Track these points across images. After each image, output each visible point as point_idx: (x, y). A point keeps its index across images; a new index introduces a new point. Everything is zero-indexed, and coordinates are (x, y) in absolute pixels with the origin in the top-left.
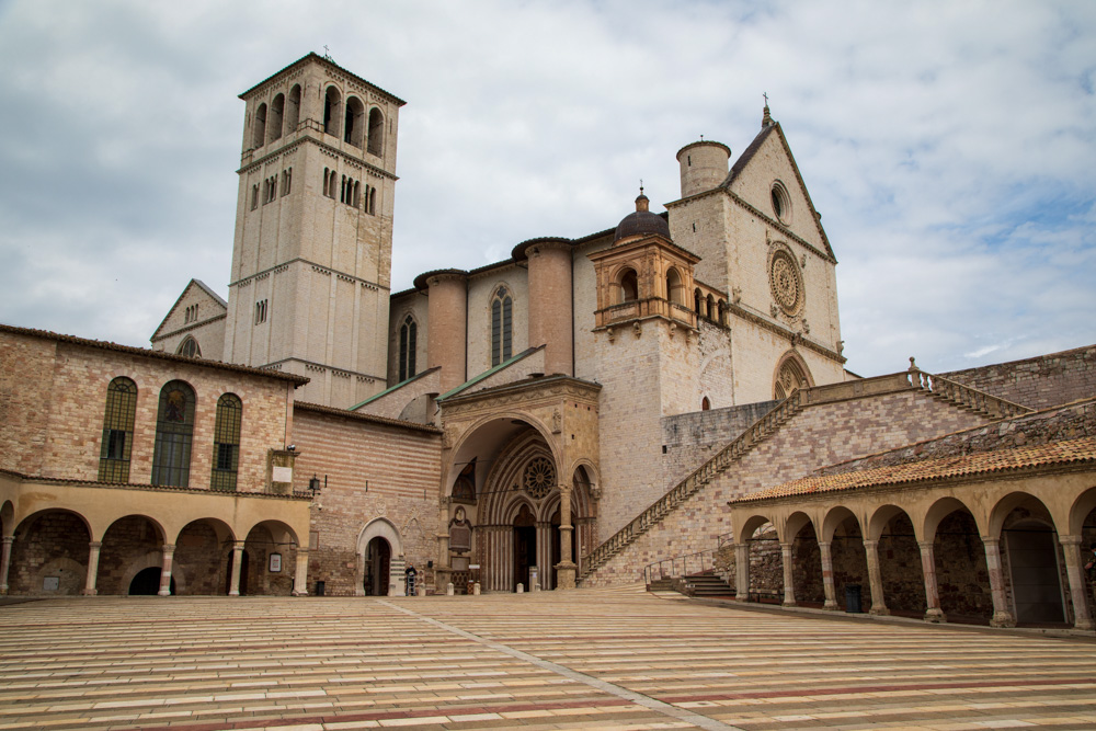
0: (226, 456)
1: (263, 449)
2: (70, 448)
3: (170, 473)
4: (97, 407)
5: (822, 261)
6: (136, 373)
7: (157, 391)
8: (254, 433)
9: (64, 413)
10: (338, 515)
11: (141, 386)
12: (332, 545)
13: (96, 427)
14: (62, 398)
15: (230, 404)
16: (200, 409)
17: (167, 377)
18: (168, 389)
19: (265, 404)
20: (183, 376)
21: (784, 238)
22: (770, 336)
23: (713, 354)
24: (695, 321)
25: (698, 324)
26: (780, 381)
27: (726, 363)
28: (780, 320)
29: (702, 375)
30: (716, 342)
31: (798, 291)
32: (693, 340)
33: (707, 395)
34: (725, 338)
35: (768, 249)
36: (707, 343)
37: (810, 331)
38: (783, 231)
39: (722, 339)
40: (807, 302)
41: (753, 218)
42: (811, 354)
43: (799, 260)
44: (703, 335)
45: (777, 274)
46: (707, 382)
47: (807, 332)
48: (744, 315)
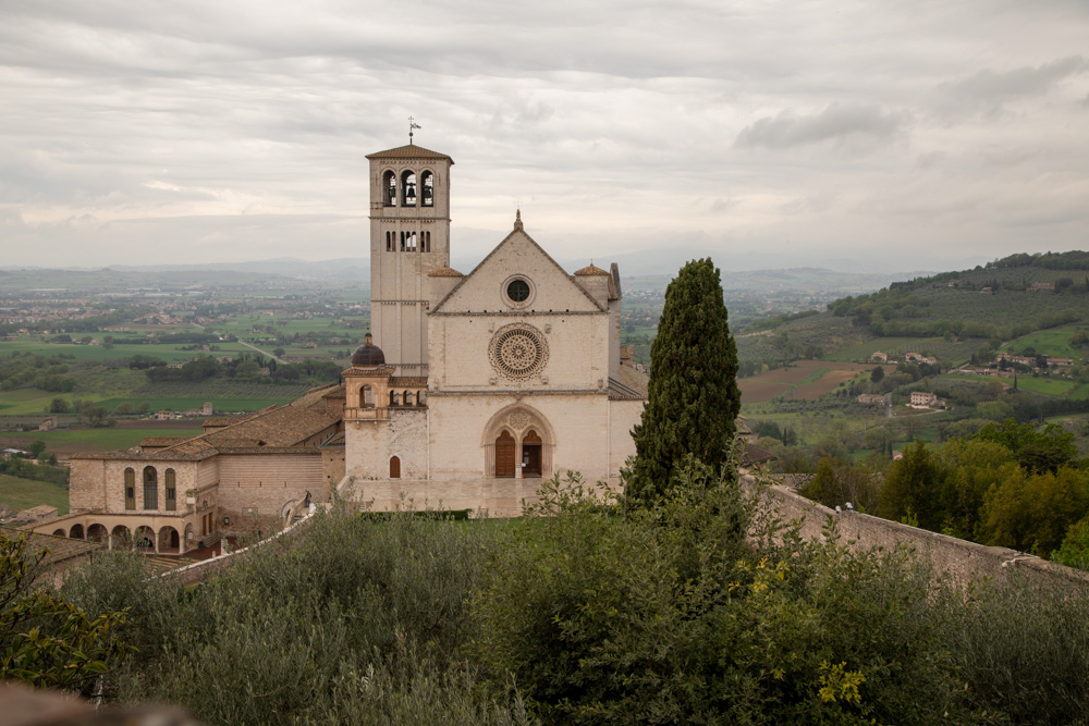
0: (171, 493)
1: (186, 489)
2: (114, 496)
3: (150, 502)
4: (121, 480)
5: (587, 317)
6: (132, 465)
7: (141, 471)
8: (181, 483)
9: (111, 484)
10: (269, 499)
11: (135, 470)
12: (266, 513)
13: (122, 488)
14: (110, 478)
15: (170, 472)
16: (159, 476)
17: (145, 465)
18: (146, 469)
19: (184, 471)
20: (150, 464)
21: (519, 319)
22: (484, 400)
23: (405, 429)
24: (385, 412)
25: (388, 414)
26: (508, 424)
27: (420, 431)
28: (505, 384)
29: (391, 444)
30: (409, 420)
31: (540, 353)
32: (383, 425)
33: (396, 455)
34: (421, 415)
35: (491, 336)
36: (399, 424)
37: (550, 382)
38: (516, 315)
39: (417, 416)
40: (551, 359)
41: (471, 319)
42: (549, 399)
43: (541, 329)
44: (394, 419)
45: (506, 349)
46: (397, 448)
47: (545, 383)
48: (446, 394)
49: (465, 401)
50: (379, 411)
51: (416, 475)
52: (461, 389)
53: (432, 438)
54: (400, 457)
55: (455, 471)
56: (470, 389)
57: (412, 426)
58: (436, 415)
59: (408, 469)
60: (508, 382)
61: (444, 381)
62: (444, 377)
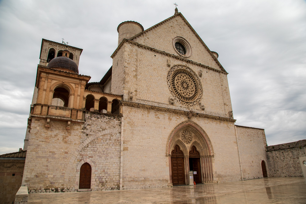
5: (217, 74)
21: (184, 63)
22: (167, 115)
23: (100, 134)
24: (80, 114)
25: (84, 116)
26: (180, 139)
27: (114, 137)
28: (178, 106)
29: (84, 149)
30: (104, 125)
31: (197, 89)
32: (76, 127)
33: (88, 161)
34: (115, 122)
35: (169, 69)
36: (94, 128)
37: (205, 109)
38: (183, 60)
39: (112, 123)
40: (204, 93)
41: (155, 54)
42: (206, 121)
43: (197, 73)
44: (89, 122)
45: (178, 81)
46: (89, 153)
47: (203, 109)
48: (138, 106)
49: (152, 114)
50: (74, 112)
51: (109, 185)
52: (150, 104)
53: (126, 146)
54: (92, 164)
55: (145, 180)
56: (156, 105)
57: (106, 132)
58: (129, 123)
59: (100, 178)
60: (181, 105)
61: (136, 95)
62: (136, 91)
